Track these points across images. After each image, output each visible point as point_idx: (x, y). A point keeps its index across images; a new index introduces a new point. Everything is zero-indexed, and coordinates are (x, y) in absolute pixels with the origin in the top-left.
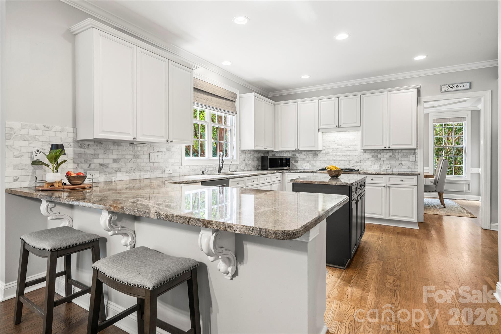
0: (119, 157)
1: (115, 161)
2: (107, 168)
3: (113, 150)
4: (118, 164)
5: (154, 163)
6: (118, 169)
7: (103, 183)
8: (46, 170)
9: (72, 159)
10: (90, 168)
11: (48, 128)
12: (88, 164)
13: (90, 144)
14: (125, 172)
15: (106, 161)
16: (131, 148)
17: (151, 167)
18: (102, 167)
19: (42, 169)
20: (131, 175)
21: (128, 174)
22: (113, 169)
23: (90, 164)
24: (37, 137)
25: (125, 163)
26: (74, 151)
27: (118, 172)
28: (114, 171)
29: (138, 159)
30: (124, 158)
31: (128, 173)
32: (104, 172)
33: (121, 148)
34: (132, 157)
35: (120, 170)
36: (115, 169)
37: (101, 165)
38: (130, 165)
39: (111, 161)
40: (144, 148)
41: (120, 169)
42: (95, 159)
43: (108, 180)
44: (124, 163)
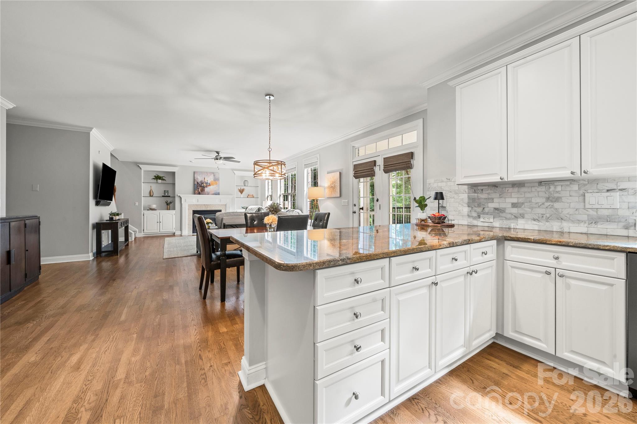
0: (521, 200)
1: (514, 205)
2: (504, 213)
3: (511, 193)
4: (519, 209)
5: (597, 209)
6: (519, 215)
7: (498, 228)
8: (448, 212)
9: (467, 203)
10: (484, 211)
11: (449, 180)
12: (482, 208)
13: (484, 189)
14: (530, 220)
15: (502, 206)
16: (543, 188)
17: (588, 215)
18: (497, 211)
19: (445, 211)
20: (541, 224)
21: (535, 223)
22: (512, 215)
23: (484, 208)
24: (443, 187)
25: (532, 208)
26: (468, 196)
27: (518, 219)
28: (513, 217)
29: (557, 203)
30: (530, 202)
31: (537, 221)
32: (500, 216)
33: (523, 189)
34: (544, 200)
35: (522, 217)
36: (515, 215)
37: (496, 209)
38: (540, 211)
39: (510, 205)
40: (570, 187)
41: (522, 215)
42: (489, 204)
43: (504, 227)
44: (529, 208)
